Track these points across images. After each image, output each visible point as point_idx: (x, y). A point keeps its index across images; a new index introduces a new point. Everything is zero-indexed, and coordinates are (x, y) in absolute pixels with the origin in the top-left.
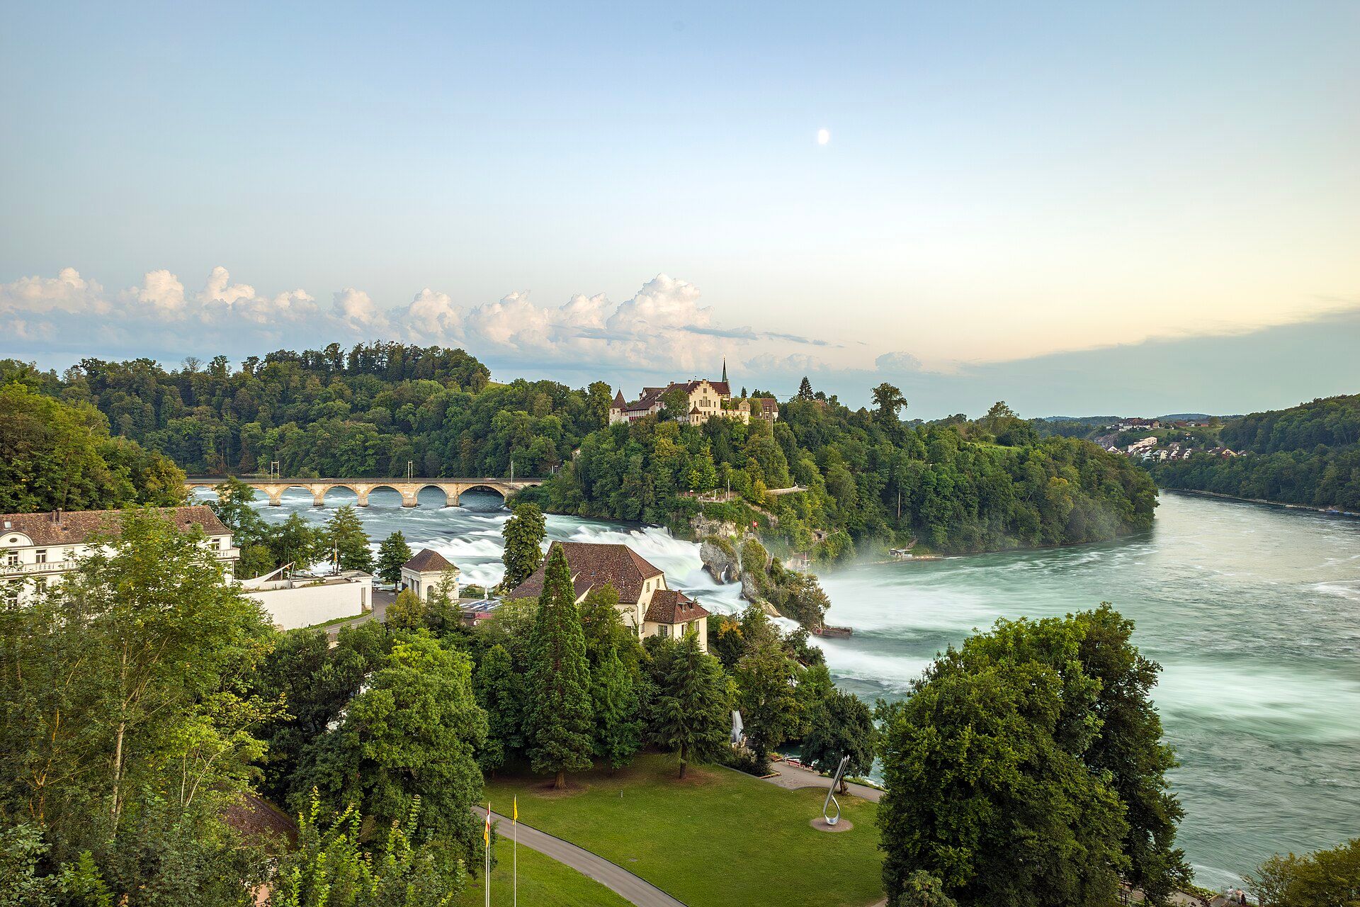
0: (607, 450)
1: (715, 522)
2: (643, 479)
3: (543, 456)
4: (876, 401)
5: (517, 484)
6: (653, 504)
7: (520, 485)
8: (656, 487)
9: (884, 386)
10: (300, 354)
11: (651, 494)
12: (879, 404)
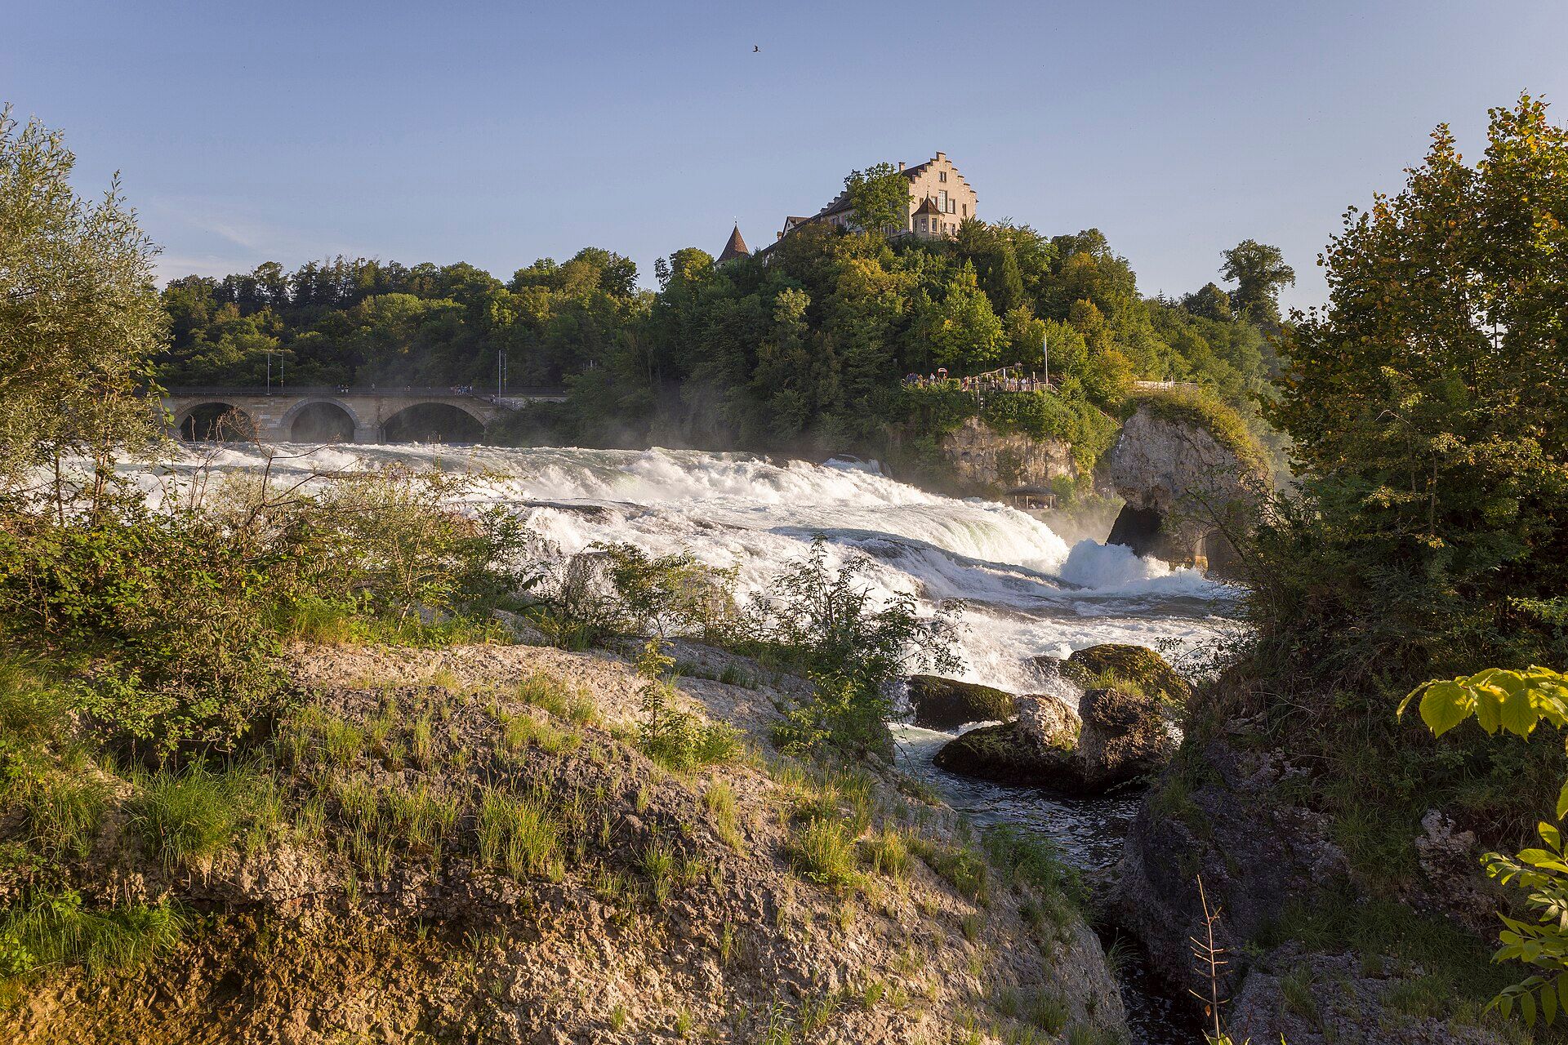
0: (715, 296)
1: (1018, 442)
2: (809, 346)
3: (574, 347)
4: (1229, 277)
5: (513, 400)
6: (839, 406)
7: (518, 402)
8: (846, 364)
9: (1248, 245)
10: (220, 280)
11: (835, 380)
12: (1237, 280)
